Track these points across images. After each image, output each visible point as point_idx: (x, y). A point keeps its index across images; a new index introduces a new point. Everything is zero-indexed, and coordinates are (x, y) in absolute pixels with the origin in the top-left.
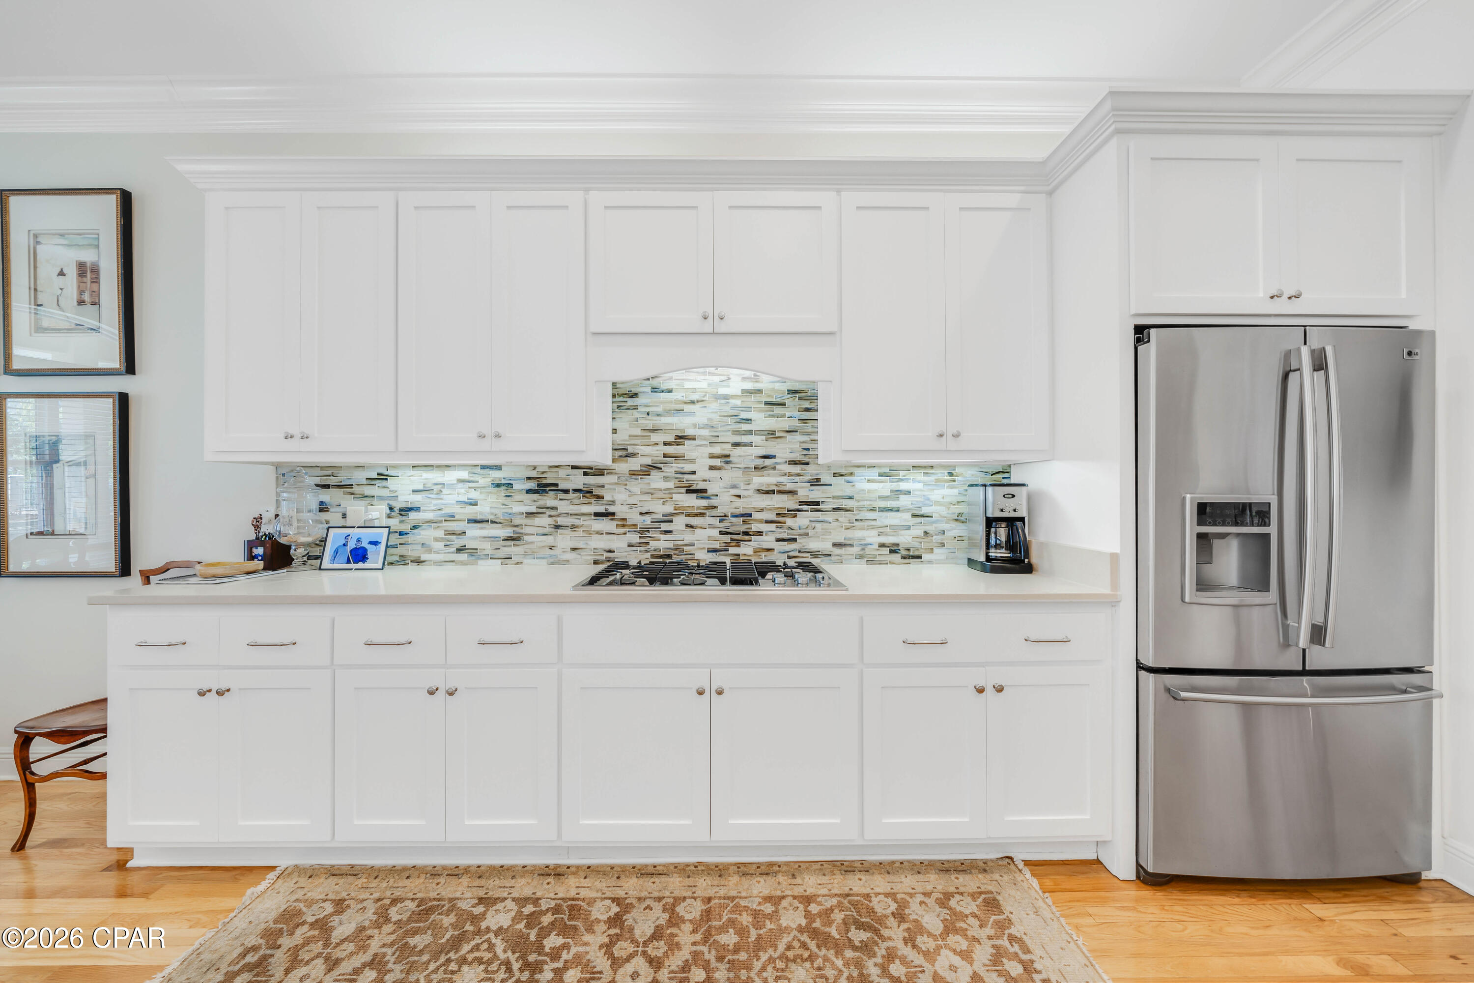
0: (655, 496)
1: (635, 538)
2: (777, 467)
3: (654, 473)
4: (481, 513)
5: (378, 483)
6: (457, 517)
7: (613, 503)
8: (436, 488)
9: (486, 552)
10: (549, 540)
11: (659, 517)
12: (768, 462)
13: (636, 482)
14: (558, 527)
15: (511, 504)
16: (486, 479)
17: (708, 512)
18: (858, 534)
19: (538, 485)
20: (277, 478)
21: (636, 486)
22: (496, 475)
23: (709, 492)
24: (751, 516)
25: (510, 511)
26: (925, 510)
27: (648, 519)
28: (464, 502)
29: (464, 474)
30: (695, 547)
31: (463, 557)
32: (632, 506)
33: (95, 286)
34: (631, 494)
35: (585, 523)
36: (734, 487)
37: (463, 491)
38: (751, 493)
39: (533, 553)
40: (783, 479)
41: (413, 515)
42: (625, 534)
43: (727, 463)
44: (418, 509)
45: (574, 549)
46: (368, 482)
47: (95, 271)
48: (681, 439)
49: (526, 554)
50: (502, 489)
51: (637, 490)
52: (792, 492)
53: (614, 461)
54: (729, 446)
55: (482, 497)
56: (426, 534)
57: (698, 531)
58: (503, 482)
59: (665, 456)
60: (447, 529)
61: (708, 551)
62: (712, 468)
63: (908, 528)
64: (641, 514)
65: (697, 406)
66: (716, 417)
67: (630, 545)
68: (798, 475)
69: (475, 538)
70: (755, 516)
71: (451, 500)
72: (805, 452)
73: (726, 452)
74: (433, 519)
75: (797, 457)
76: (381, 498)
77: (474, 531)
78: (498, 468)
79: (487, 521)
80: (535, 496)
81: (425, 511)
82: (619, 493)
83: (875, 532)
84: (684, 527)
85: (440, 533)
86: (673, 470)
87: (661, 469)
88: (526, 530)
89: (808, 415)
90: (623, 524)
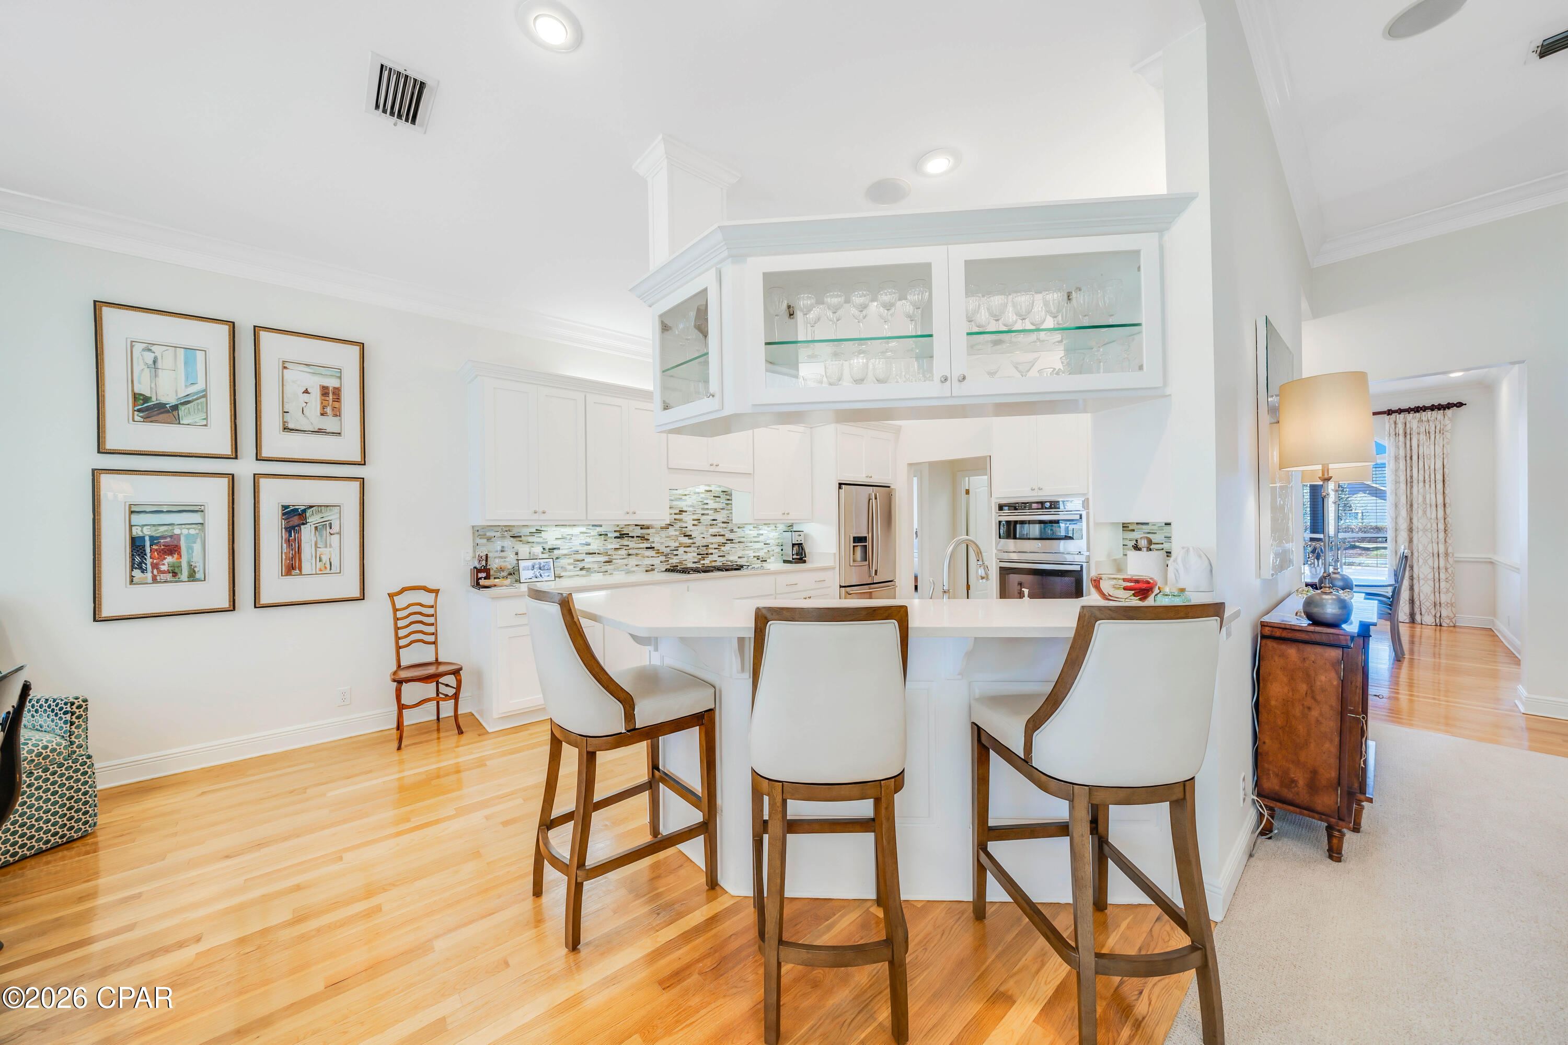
0: (671, 538)
1: (663, 558)
2: (718, 524)
3: (670, 527)
4: (592, 550)
5: (536, 535)
6: (580, 552)
7: (653, 542)
8: (569, 537)
10: (625, 561)
11: (673, 548)
12: (714, 522)
13: (663, 532)
14: (629, 555)
15: (607, 544)
16: (594, 532)
17: (692, 545)
18: (747, 552)
20: (473, 533)
21: (664, 534)
22: (599, 529)
23: (693, 536)
25: (606, 548)
26: (767, 542)
27: (668, 549)
28: (583, 544)
29: (584, 529)
30: (688, 560)
31: (584, 572)
32: (662, 543)
33: (336, 404)
34: (661, 537)
35: (642, 552)
36: (702, 533)
37: (583, 538)
38: (709, 536)
39: (618, 568)
40: (720, 530)
41: (556, 552)
43: (700, 522)
44: (559, 549)
45: (637, 565)
46: (530, 534)
47: (337, 392)
48: (681, 511)
49: (614, 569)
50: (603, 536)
51: (664, 536)
52: (723, 535)
54: (700, 515)
55: (593, 541)
56: (563, 562)
57: (689, 554)
58: (603, 533)
59: (675, 519)
60: (574, 558)
61: (694, 562)
62: (694, 525)
63: (762, 549)
64: (666, 547)
65: (688, 496)
66: (695, 502)
67: (661, 562)
68: (726, 528)
69: (589, 563)
70: (710, 546)
71: (576, 543)
72: (728, 518)
73: (699, 518)
74: (567, 553)
75: (725, 520)
77: (589, 559)
78: (601, 526)
79: (596, 553)
81: (562, 549)
82: (656, 537)
83: (752, 551)
84: (683, 552)
85: (571, 561)
86: (678, 526)
87: (673, 525)
88: (614, 557)
89: (729, 502)
90: (658, 552)
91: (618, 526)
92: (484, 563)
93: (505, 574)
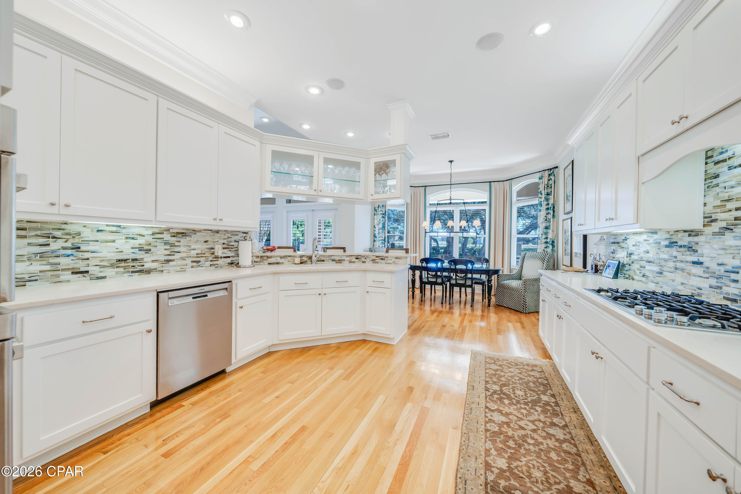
0: (728, 251)
1: (714, 282)
3: (727, 233)
4: (650, 258)
5: (625, 242)
6: (644, 259)
7: (702, 255)
8: (638, 244)
10: (673, 276)
11: (729, 268)
13: (716, 240)
15: (660, 253)
16: (652, 239)
19: (669, 243)
21: (717, 243)
22: (656, 237)
27: (722, 269)
28: (645, 251)
29: (646, 237)
32: (713, 258)
34: (713, 249)
35: (688, 267)
37: (645, 245)
41: (632, 257)
42: (708, 278)
45: (682, 284)
50: (657, 245)
51: (716, 246)
53: (704, 226)
55: (651, 249)
56: (635, 266)
58: (658, 241)
59: (735, 219)
64: (718, 264)
67: (711, 287)
71: (642, 250)
76: (625, 248)
78: (657, 233)
79: (652, 262)
80: (669, 249)
81: (635, 255)
82: (706, 248)
87: (732, 230)
88: (665, 269)
90: (708, 271)
91: (669, 232)
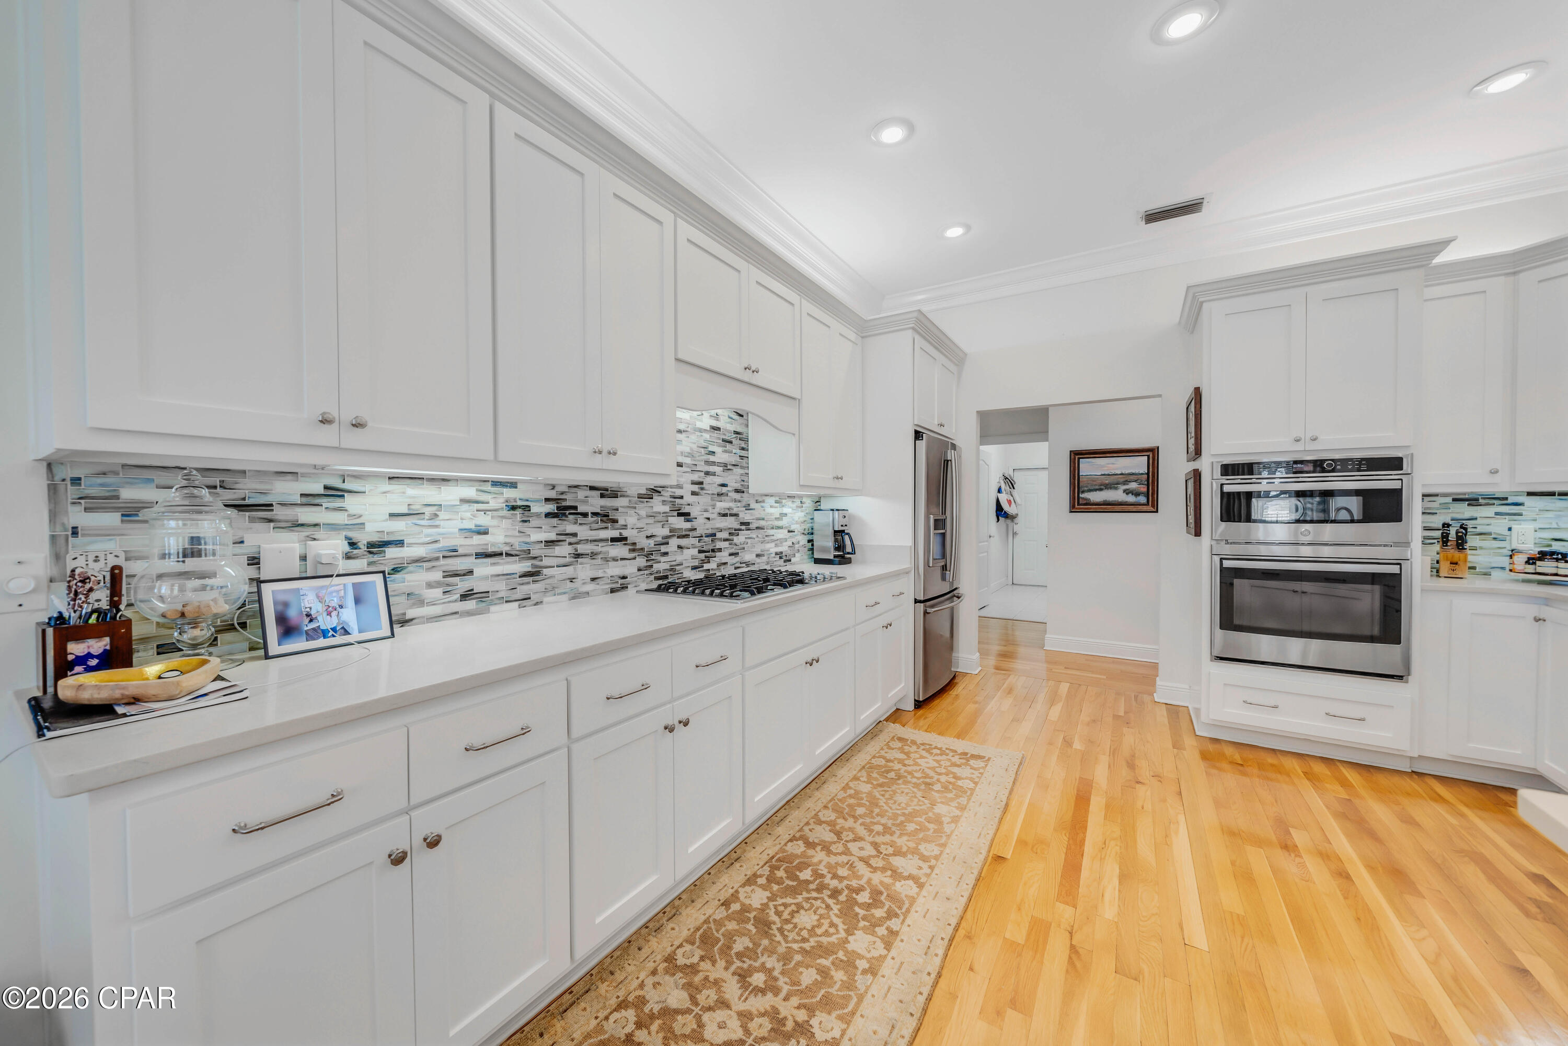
0: (657, 519)
1: (641, 561)
2: (729, 494)
3: (655, 496)
4: (493, 545)
5: (326, 503)
6: (461, 551)
8: (428, 511)
9: (500, 595)
10: (569, 571)
11: (659, 539)
12: (724, 490)
14: (578, 556)
15: (528, 531)
16: (497, 500)
17: (691, 533)
18: (768, 546)
19: (558, 508)
20: (53, 490)
21: (643, 510)
22: (509, 493)
23: (692, 515)
24: (715, 536)
25: (527, 540)
26: (792, 529)
27: (651, 542)
28: (470, 530)
29: (470, 492)
30: (684, 566)
31: (470, 605)
32: (640, 529)
34: (639, 518)
35: (604, 549)
36: (706, 511)
37: (468, 515)
38: (715, 516)
39: (554, 589)
40: (732, 505)
41: (391, 553)
42: (635, 558)
43: (702, 489)
44: (400, 543)
45: (593, 579)
46: (305, 500)
49: (546, 591)
50: (518, 512)
51: (643, 513)
52: (736, 515)
54: (702, 474)
55: (495, 522)
56: (414, 579)
57: (685, 551)
58: (519, 503)
60: (445, 568)
61: (692, 569)
62: (694, 493)
63: (786, 540)
64: (647, 537)
66: (694, 447)
67: (639, 570)
68: (740, 501)
69: (486, 578)
70: (719, 535)
71: (450, 529)
72: (742, 483)
73: (701, 480)
74: (424, 555)
75: (738, 486)
76: (333, 527)
77: (484, 569)
78: (513, 485)
79: (501, 554)
80: (555, 521)
81: (410, 545)
82: (630, 516)
83: (773, 545)
84: (676, 548)
85: (437, 576)
86: (668, 494)
87: (660, 493)
88: (546, 562)
89: (743, 453)
90: (634, 548)
91: (553, 487)
92: (101, 597)
93: (202, 633)
